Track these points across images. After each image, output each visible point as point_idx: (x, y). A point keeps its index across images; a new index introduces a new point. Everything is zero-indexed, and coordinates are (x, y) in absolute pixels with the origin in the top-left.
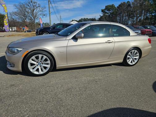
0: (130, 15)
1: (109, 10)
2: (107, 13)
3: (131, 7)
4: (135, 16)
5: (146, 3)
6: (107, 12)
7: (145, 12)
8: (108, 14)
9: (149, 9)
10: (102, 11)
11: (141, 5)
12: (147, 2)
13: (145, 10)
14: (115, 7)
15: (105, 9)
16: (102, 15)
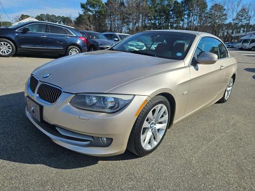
0: (124, 19)
1: (93, 6)
2: (90, 11)
3: (125, 7)
4: (131, 22)
5: (143, 4)
6: (91, 9)
7: (143, 16)
8: (93, 12)
9: (148, 13)
10: (83, 6)
11: (138, 6)
12: (145, 3)
13: (143, 13)
14: (101, 3)
15: (87, 4)
16: (82, 13)
